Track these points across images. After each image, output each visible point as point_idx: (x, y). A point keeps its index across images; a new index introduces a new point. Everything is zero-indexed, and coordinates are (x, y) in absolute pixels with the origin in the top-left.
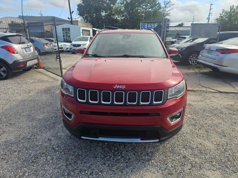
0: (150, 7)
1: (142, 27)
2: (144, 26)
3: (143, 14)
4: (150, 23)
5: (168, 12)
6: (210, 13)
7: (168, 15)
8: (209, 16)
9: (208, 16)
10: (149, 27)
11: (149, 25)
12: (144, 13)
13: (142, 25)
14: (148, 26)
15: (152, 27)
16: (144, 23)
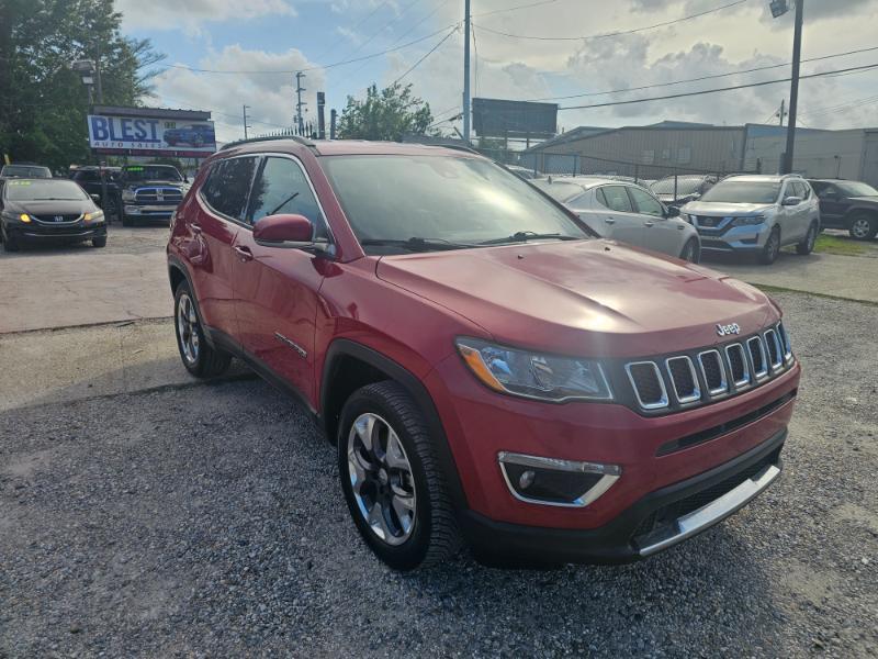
0: (83, 53)
1: (101, 134)
2: (107, 128)
3: (88, 80)
4: (134, 119)
5: (146, 83)
6: (300, 104)
7: (147, 93)
8: (299, 110)
9: (297, 113)
10: (129, 133)
11: (128, 124)
12: (88, 75)
13: (99, 124)
14: (124, 129)
15: (145, 135)
16: (106, 118)
